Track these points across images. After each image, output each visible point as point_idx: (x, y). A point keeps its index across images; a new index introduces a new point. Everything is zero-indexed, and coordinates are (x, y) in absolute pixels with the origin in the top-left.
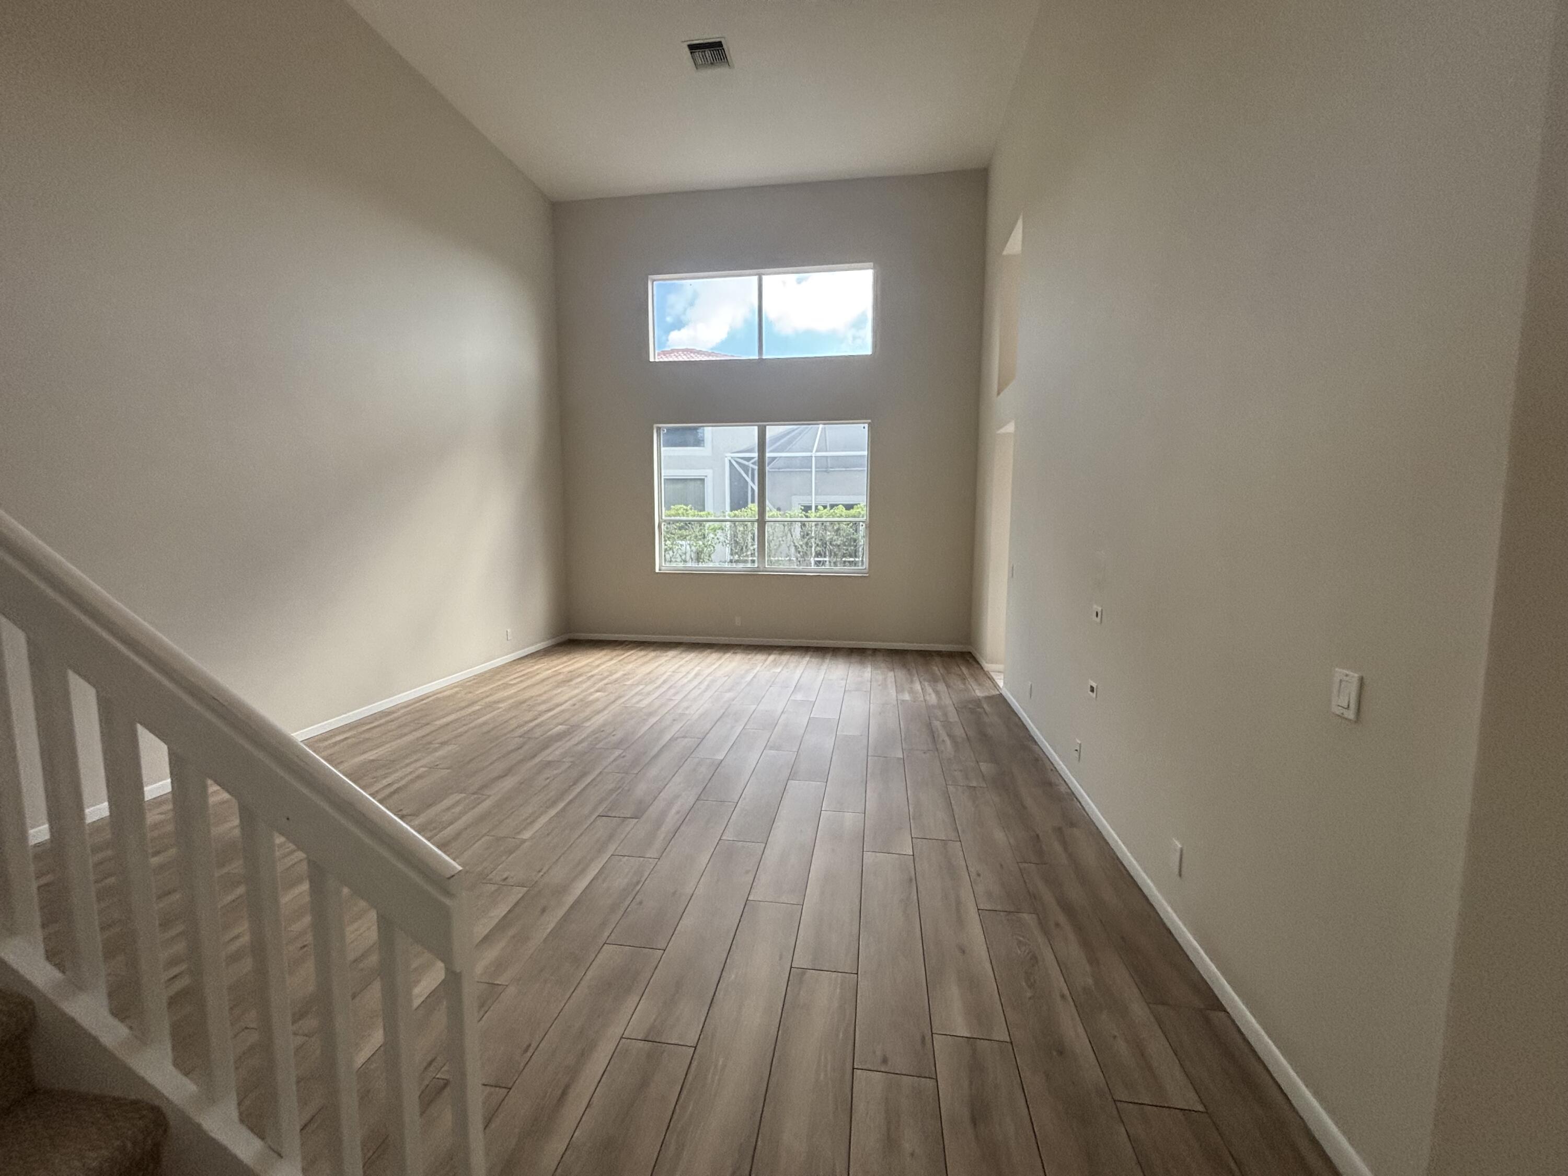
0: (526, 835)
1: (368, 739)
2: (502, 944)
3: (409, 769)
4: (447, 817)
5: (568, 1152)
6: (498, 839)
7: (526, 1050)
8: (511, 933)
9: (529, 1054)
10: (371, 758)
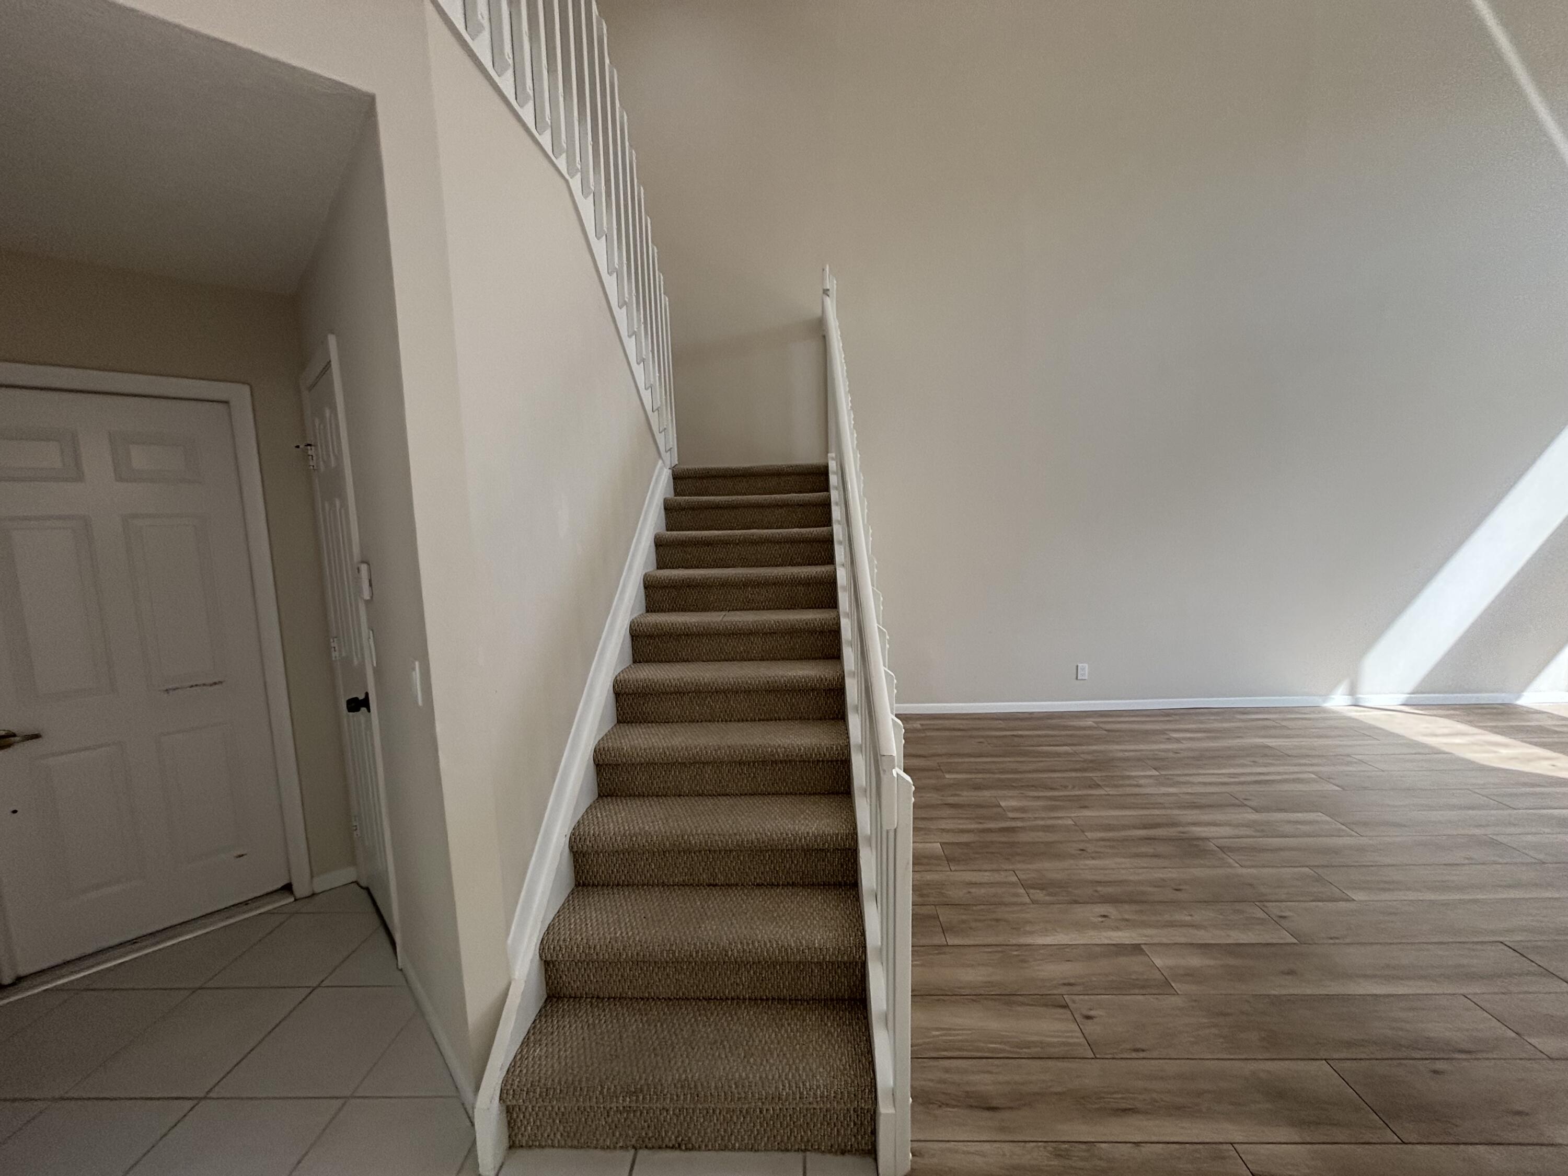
0: (1359, 896)
1: (1285, 727)
2: (1212, 962)
3: (1296, 769)
4: (1288, 828)
5: (1083, 1147)
6: (1319, 879)
7: (1137, 1050)
8: (1232, 961)
9: (1134, 1055)
10: (1270, 744)
